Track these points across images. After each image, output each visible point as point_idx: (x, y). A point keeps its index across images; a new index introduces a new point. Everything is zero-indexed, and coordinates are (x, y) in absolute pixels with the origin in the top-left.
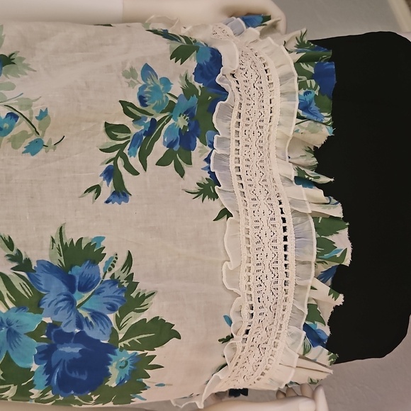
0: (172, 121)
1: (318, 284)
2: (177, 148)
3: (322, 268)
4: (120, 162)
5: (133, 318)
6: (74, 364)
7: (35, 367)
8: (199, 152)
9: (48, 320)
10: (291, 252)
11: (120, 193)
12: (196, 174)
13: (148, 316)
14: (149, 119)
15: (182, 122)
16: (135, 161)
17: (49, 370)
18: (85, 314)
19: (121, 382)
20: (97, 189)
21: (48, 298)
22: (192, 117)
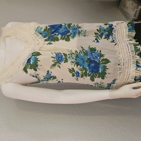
0: (105, 33)
2: (107, 37)
4: (97, 38)
5: (102, 58)
6: (94, 67)
7: (87, 68)
8: (111, 37)
9: (89, 57)
11: (98, 41)
12: (111, 39)
14: (101, 32)
15: (107, 33)
16: (100, 38)
17: (90, 68)
19: (102, 72)
22: (109, 32)
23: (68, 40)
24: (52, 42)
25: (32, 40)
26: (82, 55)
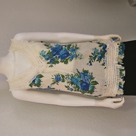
1: (120, 79)
2: (99, 59)
3: (121, 77)
4: (91, 60)
5: (92, 81)
6: (85, 86)
7: (80, 86)
8: (102, 59)
9: (82, 79)
10: (116, 74)
11: (91, 64)
12: (102, 62)
13: (94, 80)
14: (95, 55)
15: (100, 55)
16: (93, 60)
17: (81, 87)
18: (86, 79)
19: (91, 90)
20: (88, 64)
21: (82, 76)
22: (102, 55)
23: (66, 63)
24: (53, 65)
25: (37, 62)
26: (77, 77)
